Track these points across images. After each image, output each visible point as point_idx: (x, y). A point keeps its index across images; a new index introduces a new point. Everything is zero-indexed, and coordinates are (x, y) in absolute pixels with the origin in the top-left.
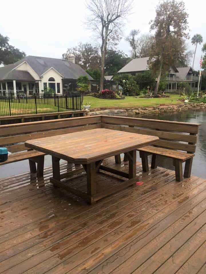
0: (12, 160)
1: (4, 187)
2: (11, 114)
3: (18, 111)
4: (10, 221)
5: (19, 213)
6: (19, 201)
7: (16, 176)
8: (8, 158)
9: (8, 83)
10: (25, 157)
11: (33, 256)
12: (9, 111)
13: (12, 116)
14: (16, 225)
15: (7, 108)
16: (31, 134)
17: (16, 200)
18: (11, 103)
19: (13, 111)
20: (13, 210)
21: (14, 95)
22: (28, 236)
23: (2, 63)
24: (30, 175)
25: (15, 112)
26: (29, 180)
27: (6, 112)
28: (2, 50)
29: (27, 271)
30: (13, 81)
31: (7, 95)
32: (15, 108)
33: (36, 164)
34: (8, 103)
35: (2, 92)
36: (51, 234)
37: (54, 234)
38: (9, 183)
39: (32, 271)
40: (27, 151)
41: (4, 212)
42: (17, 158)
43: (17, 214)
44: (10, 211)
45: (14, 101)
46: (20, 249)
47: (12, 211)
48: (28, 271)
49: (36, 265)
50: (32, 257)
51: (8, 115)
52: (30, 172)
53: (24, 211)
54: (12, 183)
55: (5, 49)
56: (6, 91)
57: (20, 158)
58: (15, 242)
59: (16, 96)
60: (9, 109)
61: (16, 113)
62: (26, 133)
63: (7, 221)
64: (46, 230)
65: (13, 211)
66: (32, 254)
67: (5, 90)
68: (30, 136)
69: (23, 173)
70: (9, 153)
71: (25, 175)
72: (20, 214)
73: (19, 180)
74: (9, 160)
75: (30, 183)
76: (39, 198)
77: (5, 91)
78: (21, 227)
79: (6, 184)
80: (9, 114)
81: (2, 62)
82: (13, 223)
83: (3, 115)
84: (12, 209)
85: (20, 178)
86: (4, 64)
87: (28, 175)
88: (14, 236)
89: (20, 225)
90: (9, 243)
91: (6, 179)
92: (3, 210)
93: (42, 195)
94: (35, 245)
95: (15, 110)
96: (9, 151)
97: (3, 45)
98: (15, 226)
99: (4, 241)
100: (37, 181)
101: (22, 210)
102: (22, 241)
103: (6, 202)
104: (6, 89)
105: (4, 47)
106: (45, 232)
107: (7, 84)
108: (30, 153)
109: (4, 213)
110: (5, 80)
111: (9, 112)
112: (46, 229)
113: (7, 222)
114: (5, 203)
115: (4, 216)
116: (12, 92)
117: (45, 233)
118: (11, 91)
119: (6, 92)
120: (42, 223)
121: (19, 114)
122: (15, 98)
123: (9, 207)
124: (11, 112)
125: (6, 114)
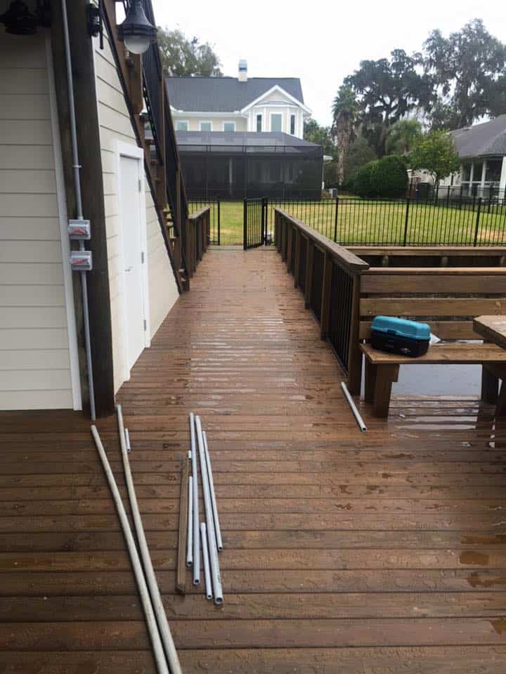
0: (438, 357)
1: (408, 416)
2: (478, 241)
3: (496, 237)
4: (398, 503)
5: (421, 493)
6: (431, 464)
7: (442, 398)
8: (429, 350)
9: (489, 164)
10: (471, 356)
11: (424, 617)
12: (473, 234)
13: (477, 248)
14: (406, 519)
15: (470, 226)
16: (499, 299)
17: (426, 458)
18: (481, 214)
19: (485, 234)
20: (410, 479)
21: (498, 195)
22: (428, 559)
23: (487, 113)
24: (477, 406)
25: (487, 238)
26: (475, 419)
27: (464, 237)
28: (492, 79)
29: (398, 646)
30: (502, 158)
31: (481, 195)
32: (488, 228)
33: (500, 382)
34: (476, 214)
35: (471, 186)
36: (488, 584)
37: (495, 587)
38: (421, 412)
39: (411, 656)
40: (482, 341)
41: (390, 476)
42: (450, 356)
43: (417, 495)
44: (404, 480)
45: (495, 209)
46: (399, 581)
47: (407, 480)
48: (401, 649)
49: (424, 646)
50: (421, 618)
51: (470, 243)
52: (480, 398)
53: (436, 493)
54: (429, 412)
55: (499, 77)
56: (480, 184)
57: (459, 356)
58: (393, 560)
59: (503, 197)
60: (474, 230)
61: (491, 239)
62: (487, 296)
63: (392, 501)
64: (477, 566)
65: (411, 482)
66: (424, 611)
67: (479, 182)
68: (498, 304)
69: (462, 396)
70: (434, 339)
71: (465, 403)
72: (425, 495)
73: (446, 410)
74: (430, 356)
75: (474, 427)
76: (484, 472)
77: (478, 184)
78: (417, 531)
79: (411, 411)
80: (473, 241)
81: (487, 111)
82: (401, 511)
83: (457, 244)
84: (409, 477)
85: (449, 406)
86: (490, 115)
87: (473, 403)
88: (397, 544)
89: (414, 524)
90: (378, 556)
91: (417, 399)
92: (387, 472)
93: (494, 468)
94: (439, 592)
95: (488, 231)
96: (434, 334)
97: (498, 66)
98: (405, 522)
99: (369, 544)
100: (494, 428)
101: (432, 488)
102: (410, 566)
103: (402, 455)
104: (480, 180)
105: (499, 71)
106: (473, 569)
107: (487, 167)
108: (487, 349)
109: (389, 480)
110: (482, 157)
111: (473, 237)
112: (479, 563)
113: (389, 503)
114: (397, 457)
115: (386, 486)
116: (494, 187)
117: (472, 571)
118: (493, 184)
119: (478, 186)
120: (473, 543)
121: (497, 244)
122: (501, 202)
123: (405, 469)
124: (479, 237)
125: (464, 241)
